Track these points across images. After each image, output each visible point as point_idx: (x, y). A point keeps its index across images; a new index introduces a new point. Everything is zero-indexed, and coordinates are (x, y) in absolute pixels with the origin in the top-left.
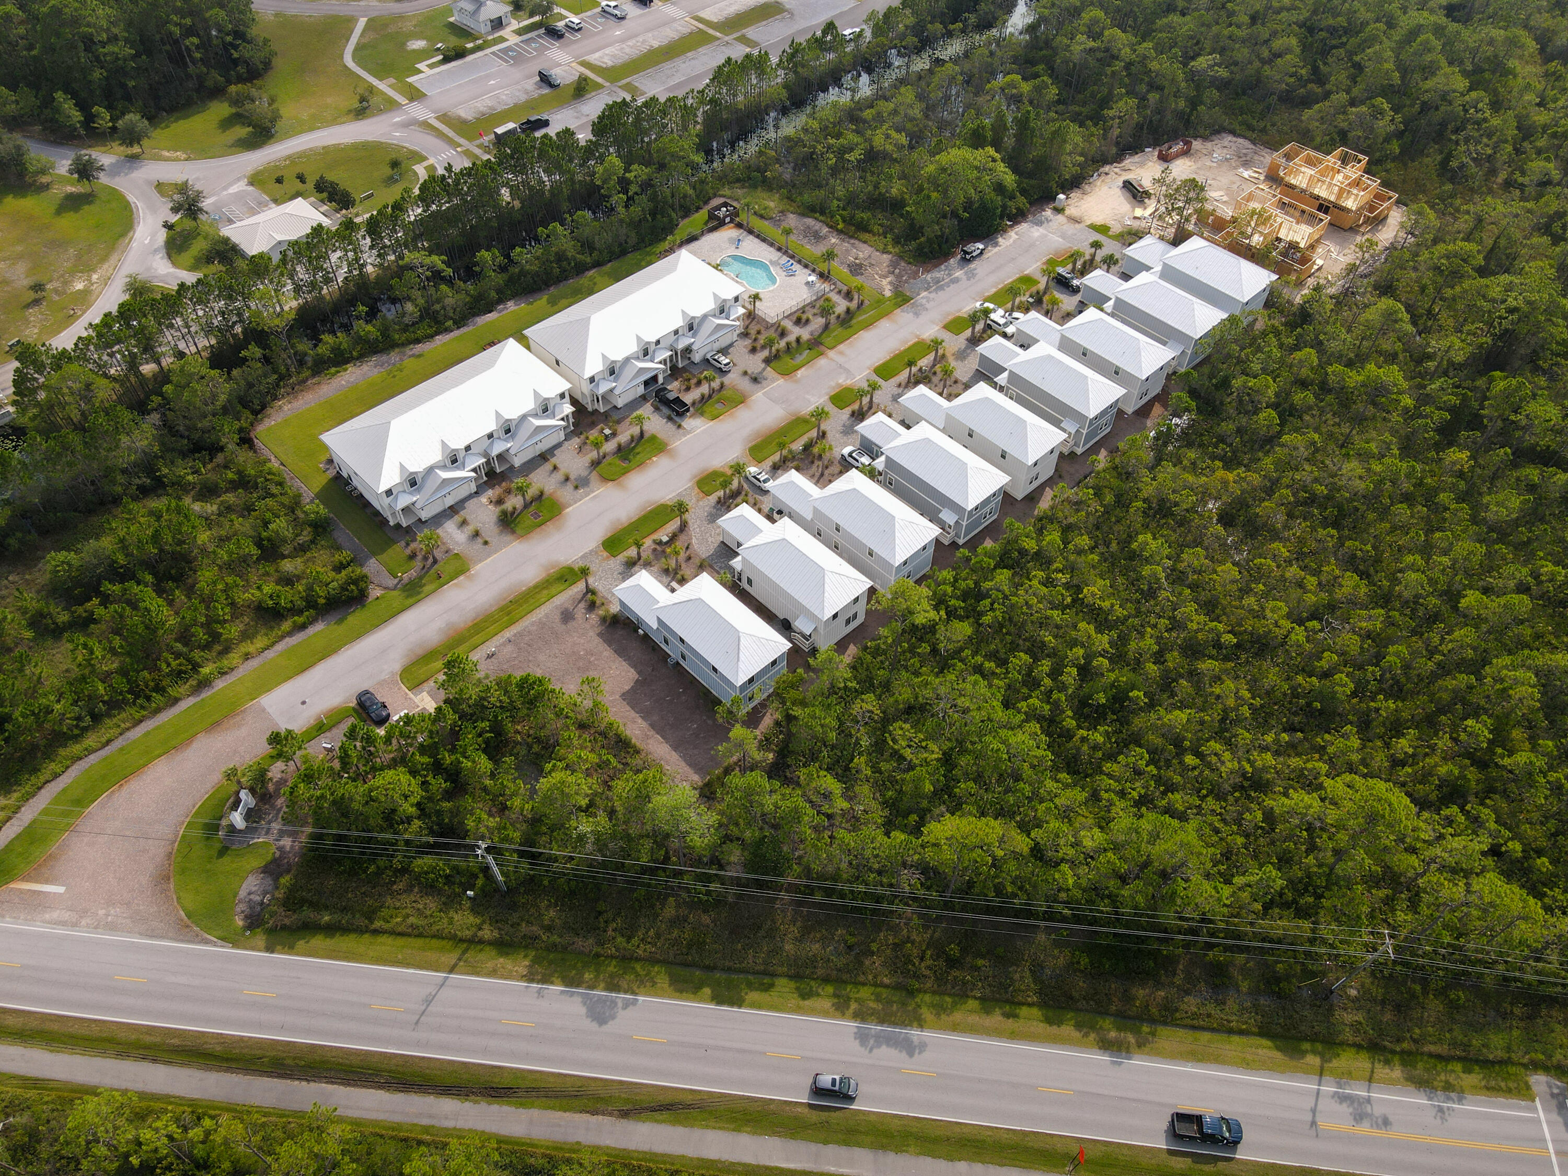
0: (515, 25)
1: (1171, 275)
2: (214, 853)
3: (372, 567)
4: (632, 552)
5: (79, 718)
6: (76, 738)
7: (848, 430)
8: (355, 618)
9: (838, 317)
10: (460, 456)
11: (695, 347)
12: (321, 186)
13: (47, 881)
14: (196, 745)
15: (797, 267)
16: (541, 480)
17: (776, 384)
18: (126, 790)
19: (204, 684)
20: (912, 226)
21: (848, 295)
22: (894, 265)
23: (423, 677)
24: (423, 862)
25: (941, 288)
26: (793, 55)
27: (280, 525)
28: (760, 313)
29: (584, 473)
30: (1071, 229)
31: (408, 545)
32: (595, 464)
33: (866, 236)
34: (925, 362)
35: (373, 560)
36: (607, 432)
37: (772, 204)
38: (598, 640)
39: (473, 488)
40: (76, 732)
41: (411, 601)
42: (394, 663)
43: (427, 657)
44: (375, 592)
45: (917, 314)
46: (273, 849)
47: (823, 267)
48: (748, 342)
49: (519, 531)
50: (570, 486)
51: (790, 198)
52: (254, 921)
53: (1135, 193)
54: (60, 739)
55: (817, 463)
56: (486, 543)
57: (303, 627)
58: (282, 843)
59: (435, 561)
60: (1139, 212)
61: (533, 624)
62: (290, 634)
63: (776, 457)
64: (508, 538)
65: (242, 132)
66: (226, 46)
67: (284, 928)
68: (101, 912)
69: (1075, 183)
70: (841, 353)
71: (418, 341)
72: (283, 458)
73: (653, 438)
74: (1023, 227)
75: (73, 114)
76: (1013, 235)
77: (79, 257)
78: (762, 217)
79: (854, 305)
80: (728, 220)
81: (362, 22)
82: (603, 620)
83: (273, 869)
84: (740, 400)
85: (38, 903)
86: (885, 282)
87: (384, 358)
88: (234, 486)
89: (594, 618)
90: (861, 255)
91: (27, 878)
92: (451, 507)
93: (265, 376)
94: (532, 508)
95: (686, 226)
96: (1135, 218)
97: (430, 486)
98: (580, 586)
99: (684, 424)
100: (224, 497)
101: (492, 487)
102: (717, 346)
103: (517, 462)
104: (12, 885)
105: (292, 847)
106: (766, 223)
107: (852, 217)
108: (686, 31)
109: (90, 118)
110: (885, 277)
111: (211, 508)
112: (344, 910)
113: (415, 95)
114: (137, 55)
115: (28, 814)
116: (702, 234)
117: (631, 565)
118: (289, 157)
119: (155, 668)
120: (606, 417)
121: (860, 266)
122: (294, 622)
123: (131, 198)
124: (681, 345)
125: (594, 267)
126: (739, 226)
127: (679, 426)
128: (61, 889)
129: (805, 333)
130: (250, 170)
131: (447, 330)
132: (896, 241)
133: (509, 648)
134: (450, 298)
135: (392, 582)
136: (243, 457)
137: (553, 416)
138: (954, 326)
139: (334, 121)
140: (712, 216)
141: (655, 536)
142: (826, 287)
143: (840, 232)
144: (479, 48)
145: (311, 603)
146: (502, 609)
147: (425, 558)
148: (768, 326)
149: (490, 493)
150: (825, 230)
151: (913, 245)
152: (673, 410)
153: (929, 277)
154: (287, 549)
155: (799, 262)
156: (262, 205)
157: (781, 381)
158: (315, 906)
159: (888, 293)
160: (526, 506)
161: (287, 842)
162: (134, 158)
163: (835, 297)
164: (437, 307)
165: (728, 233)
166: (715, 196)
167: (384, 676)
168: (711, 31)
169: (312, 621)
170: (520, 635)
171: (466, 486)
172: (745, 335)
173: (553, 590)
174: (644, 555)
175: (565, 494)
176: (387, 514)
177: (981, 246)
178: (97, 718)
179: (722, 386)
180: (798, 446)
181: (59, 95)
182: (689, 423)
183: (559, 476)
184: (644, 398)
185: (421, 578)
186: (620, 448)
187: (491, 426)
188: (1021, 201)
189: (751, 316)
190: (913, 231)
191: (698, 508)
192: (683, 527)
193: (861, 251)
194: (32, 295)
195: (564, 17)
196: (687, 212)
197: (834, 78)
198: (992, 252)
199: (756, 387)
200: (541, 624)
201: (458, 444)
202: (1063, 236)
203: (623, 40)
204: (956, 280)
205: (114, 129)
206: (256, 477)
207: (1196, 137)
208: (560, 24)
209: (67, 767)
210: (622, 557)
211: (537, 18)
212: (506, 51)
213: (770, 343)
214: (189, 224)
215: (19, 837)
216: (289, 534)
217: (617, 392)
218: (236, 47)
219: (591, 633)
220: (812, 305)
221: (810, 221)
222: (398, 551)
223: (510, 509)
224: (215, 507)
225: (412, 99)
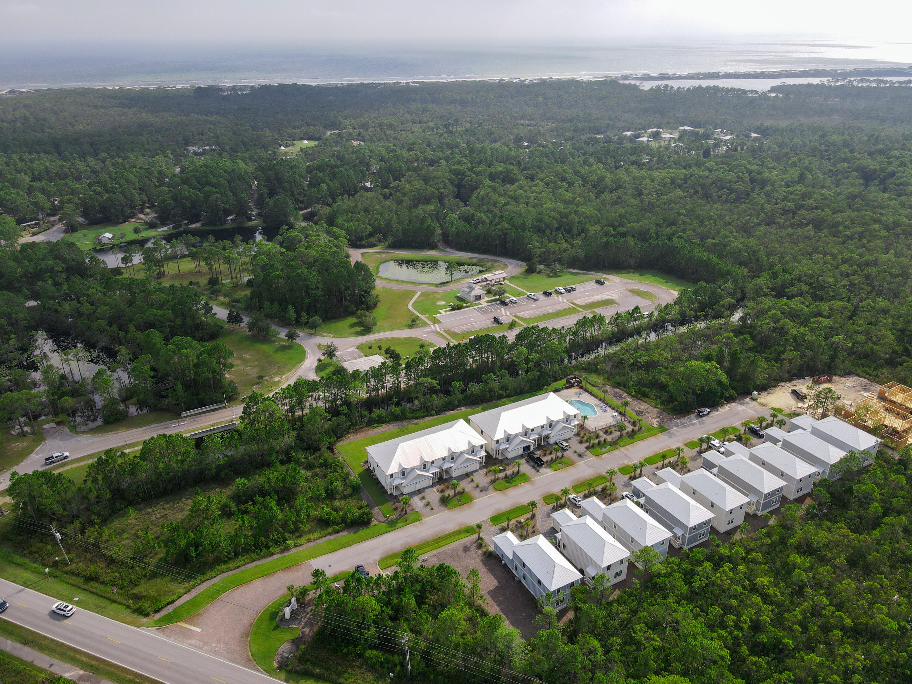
0: (486, 299)
1: (816, 432)
2: (272, 628)
3: (376, 510)
4: (505, 524)
5: (229, 553)
6: (225, 562)
7: (627, 485)
8: (363, 532)
9: (628, 433)
10: (428, 465)
11: (551, 436)
12: (387, 352)
13: (194, 625)
14: (276, 576)
15: (608, 408)
16: (464, 485)
17: (591, 459)
18: (239, 590)
19: (287, 549)
20: (671, 397)
21: (634, 424)
22: (660, 414)
23: (389, 565)
24: (371, 653)
25: (685, 427)
26: (617, 319)
27: (338, 484)
28: (587, 427)
29: (486, 485)
30: (760, 408)
31: (394, 503)
32: (492, 482)
33: (647, 399)
34: (673, 459)
35: (376, 508)
36: (501, 468)
37: (599, 381)
38: (480, 563)
39: (431, 483)
40: (226, 559)
41: (391, 529)
42: (377, 556)
43: (392, 556)
44: (374, 522)
45: (670, 437)
46: (299, 632)
47: (622, 410)
48: (579, 438)
49: (449, 506)
50: (478, 490)
51: (609, 379)
52: (282, 666)
53: (798, 396)
54: (219, 561)
55: (608, 498)
56: (432, 509)
57: (337, 532)
58: (304, 630)
59: (406, 513)
60: (800, 405)
61: (449, 549)
62: (331, 534)
63: (587, 492)
64: (444, 508)
65: (359, 329)
66: (361, 296)
67: (296, 672)
68: (214, 645)
69: (763, 388)
70: (627, 449)
71: (417, 418)
72: (345, 458)
73: (524, 474)
74: (733, 404)
75: (292, 314)
76: (727, 408)
77: (279, 369)
78: (593, 385)
79: (636, 428)
80: (576, 384)
81: (419, 293)
82: (485, 553)
83: (296, 642)
84: (572, 464)
85: (186, 634)
86: (654, 421)
87: (400, 423)
88: (321, 466)
89: (480, 552)
90: (643, 407)
91: (186, 622)
92: (418, 490)
93: (346, 422)
94: (457, 497)
95: (554, 385)
96: (798, 407)
97: (411, 477)
98: (476, 536)
99: (540, 470)
100: (315, 470)
101: (440, 485)
102: (562, 437)
103: (454, 475)
104: (178, 624)
105: (309, 633)
106: (595, 388)
107: (640, 390)
108: (566, 307)
109: (299, 317)
110: (655, 418)
111: (309, 474)
112: (327, 669)
113: (436, 321)
114: (325, 296)
115: (194, 593)
116: (562, 389)
117: (503, 530)
118: (376, 340)
119: (267, 537)
120: (501, 462)
121: (642, 412)
122: (334, 529)
123: (306, 349)
124: (544, 434)
125: (506, 397)
126: (581, 388)
127: (538, 471)
128: (199, 630)
129: (609, 438)
130: (358, 343)
131: (432, 415)
132: (662, 403)
133: (435, 559)
134: (437, 400)
135: (383, 519)
136: (328, 455)
137: (476, 455)
138: (691, 445)
139: (399, 328)
140: (568, 382)
141: (518, 519)
142: (623, 419)
143: (633, 396)
144: (469, 306)
145: (344, 520)
146: (434, 540)
147: (402, 510)
148: (590, 432)
149: (438, 487)
150: (625, 395)
151: (671, 405)
152: (536, 463)
153: (678, 421)
154: (338, 496)
155: (610, 406)
156: (360, 357)
157: (594, 458)
158: (314, 664)
159: (655, 426)
160: (455, 495)
161: (307, 630)
162: (312, 334)
163: (627, 424)
164: (429, 404)
165: (575, 390)
166: (571, 374)
167: (371, 561)
168: (578, 308)
169: (342, 530)
170: (441, 553)
171: (427, 481)
172: (578, 435)
173: (462, 536)
174: (510, 527)
175: (476, 493)
176: (388, 488)
177: (709, 410)
178: (236, 555)
179: (563, 456)
180: (599, 488)
181: (290, 307)
182: (543, 470)
183: (474, 484)
184: (522, 456)
185: (397, 519)
186: (506, 477)
187: (445, 454)
188: (732, 392)
189: (581, 427)
190: (672, 399)
191: (541, 510)
192: (533, 516)
193: (643, 406)
194: (257, 380)
195: (509, 298)
196: (555, 380)
197: (638, 331)
198: (714, 414)
199: (579, 459)
200: (453, 550)
201: (428, 459)
202: (756, 411)
203: (535, 308)
204: (694, 424)
205: (307, 322)
206: (332, 463)
207: (835, 375)
208: (507, 300)
209: (217, 575)
210: (499, 526)
211: (497, 297)
212: (480, 308)
213: (590, 439)
214: (328, 360)
215: (188, 602)
216: (341, 489)
217: (509, 450)
218: (364, 297)
219: (477, 559)
220: (614, 426)
221: (617, 390)
222: (388, 506)
223: (447, 495)
224: (310, 474)
225: (434, 323)
